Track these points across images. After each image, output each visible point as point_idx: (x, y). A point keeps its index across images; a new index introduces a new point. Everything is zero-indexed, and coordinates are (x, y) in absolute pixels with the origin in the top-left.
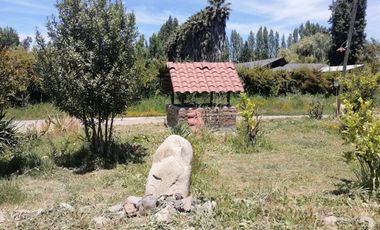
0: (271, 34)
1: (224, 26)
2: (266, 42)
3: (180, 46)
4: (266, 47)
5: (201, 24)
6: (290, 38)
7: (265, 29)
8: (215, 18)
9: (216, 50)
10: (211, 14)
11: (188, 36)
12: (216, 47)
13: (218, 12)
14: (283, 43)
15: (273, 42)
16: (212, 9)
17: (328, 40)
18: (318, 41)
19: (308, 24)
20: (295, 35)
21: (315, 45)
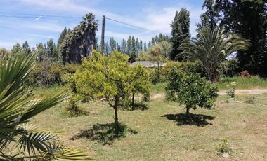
0: (137, 42)
1: (94, 35)
2: (134, 46)
3: (68, 49)
4: (134, 49)
5: (80, 34)
6: (149, 44)
7: (133, 38)
8: (87, 30)
9: (89, 52)
10: (85, 27)
11: (73, 41)
12: (88, 49)
13: (90, 26)
14: (145, 47)
15: (138, 47)
16: (84, 23)
17: (170, 46)
18: (164, 47)
19: (161, 35)
20: (153, 42)
21: (162, 49)
